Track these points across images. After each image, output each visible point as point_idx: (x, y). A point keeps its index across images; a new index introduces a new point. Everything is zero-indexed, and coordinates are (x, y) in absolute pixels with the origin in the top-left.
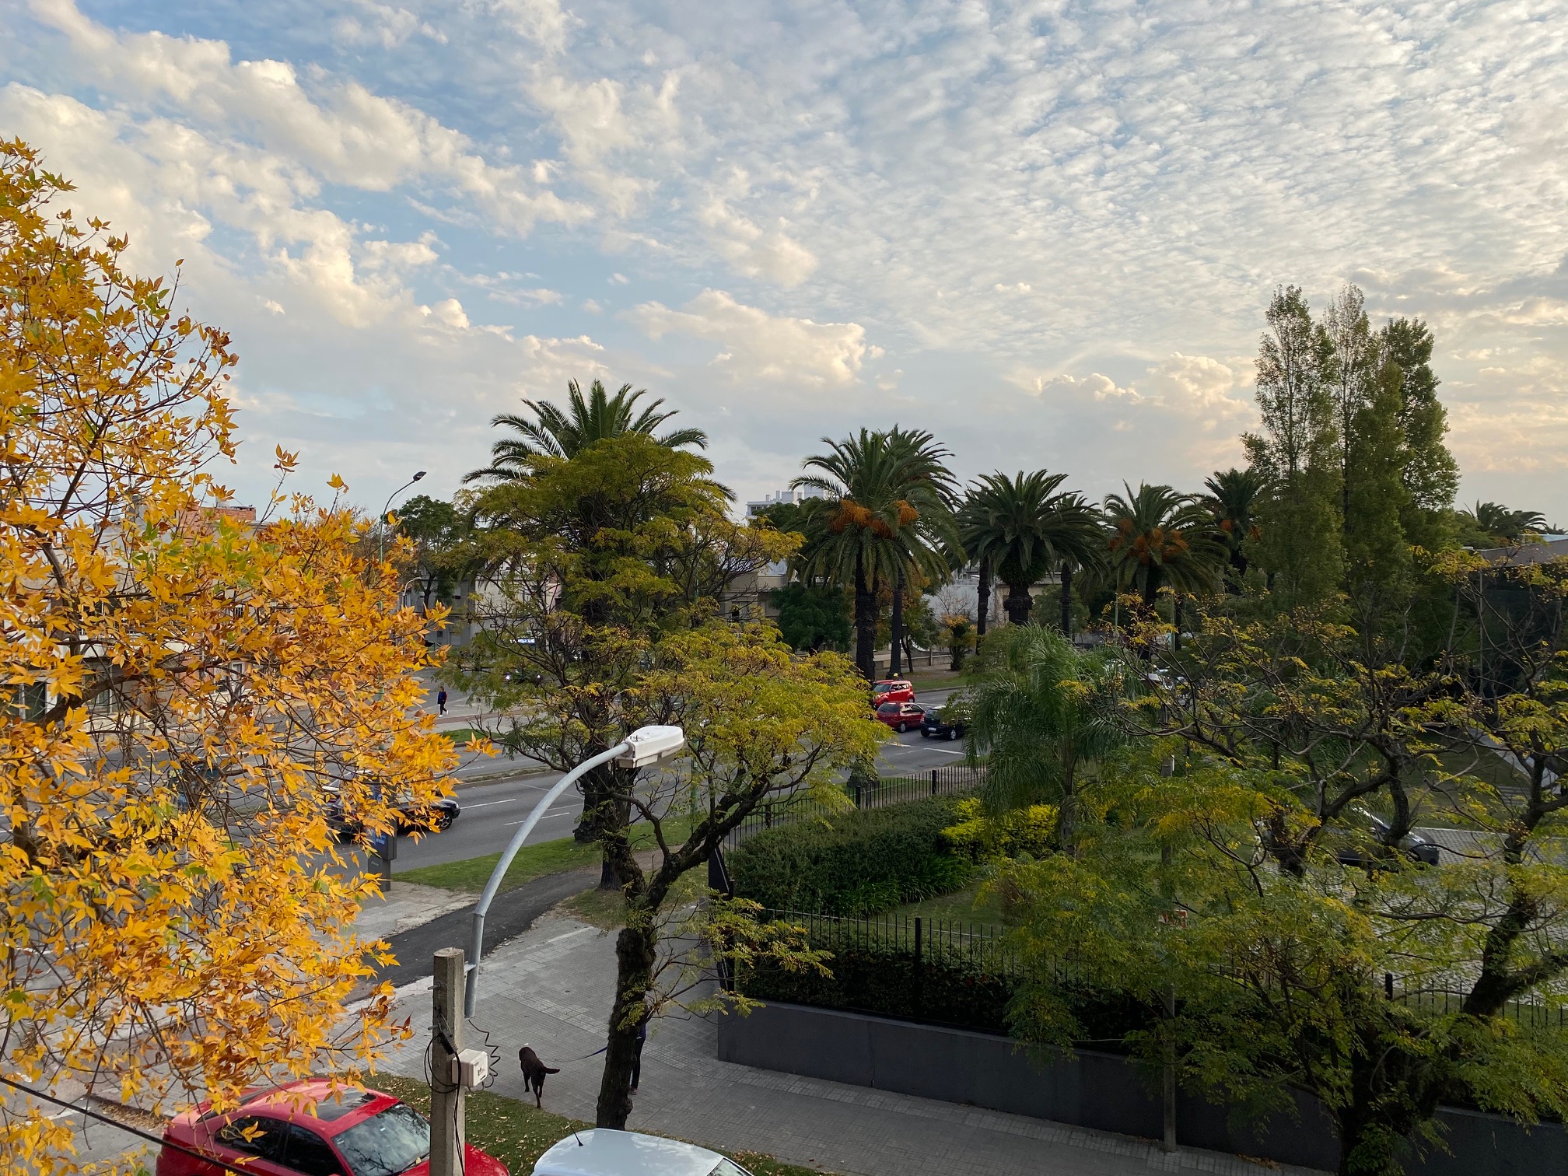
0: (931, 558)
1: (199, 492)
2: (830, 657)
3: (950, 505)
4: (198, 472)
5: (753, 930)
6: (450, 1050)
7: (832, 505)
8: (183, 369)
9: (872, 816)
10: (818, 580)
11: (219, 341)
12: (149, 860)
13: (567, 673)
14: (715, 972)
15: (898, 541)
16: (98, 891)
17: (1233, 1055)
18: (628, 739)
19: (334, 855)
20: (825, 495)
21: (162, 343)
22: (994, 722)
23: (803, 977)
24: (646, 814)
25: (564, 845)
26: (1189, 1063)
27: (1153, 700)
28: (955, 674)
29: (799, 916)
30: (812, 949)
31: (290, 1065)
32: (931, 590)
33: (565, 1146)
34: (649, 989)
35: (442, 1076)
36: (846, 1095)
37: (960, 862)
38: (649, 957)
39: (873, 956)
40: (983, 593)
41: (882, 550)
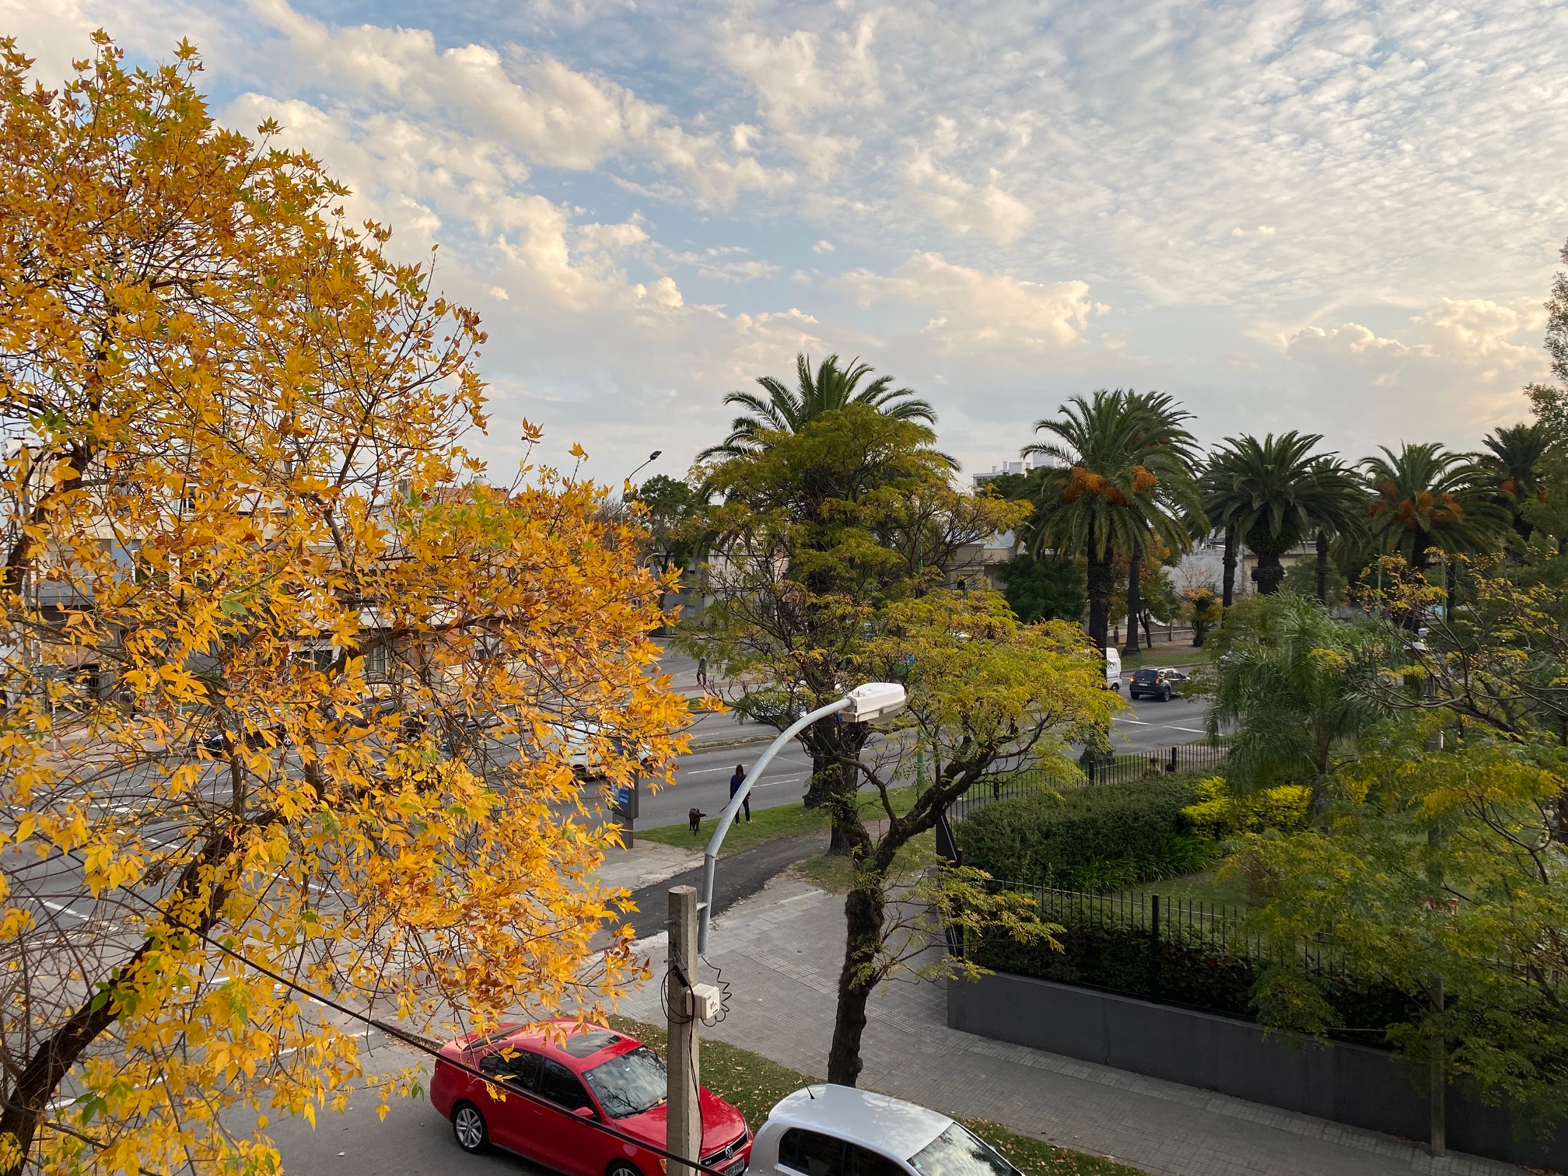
0: (1171, 526)
1: (456, 463)
2: (1058, 625)
3: (1192, 471)
4: (456, 444)
5: (981, 900)
6: (685, 983)
7: (1064, 473)
8: (439, 346)
9: (1106, 792)
10: (1047, 552)
11: (471, 321)
12: (417, 798)
13: (794, 639)
14: (944, 939)
15: (1134, 509)
16: (375, 826)
17: (1512, 1055)
18: (850, 694)
19: (579, 805)
20: (1056, 463)
21: (422, 324)
22: (1239, 696)
23: (1034, 949)
24: (872, 778)
25: (794, 810)
26: (1459, 1059)
27: (1418, 669)
28: (1198, 650)
29: (1030, 889)
30: (1043, 921)
31: (542, 996)
32: (1171, 562)
33: (797, 1098)
34: (878, 951)
35: (678, 1007)
36: (1082, 1071)
37: (1202, 842)
38: (877, 920)
39: (1107, 932)
40: (1229, 564)
41: (1116, 518)
